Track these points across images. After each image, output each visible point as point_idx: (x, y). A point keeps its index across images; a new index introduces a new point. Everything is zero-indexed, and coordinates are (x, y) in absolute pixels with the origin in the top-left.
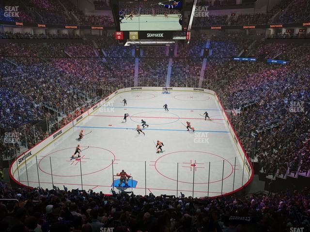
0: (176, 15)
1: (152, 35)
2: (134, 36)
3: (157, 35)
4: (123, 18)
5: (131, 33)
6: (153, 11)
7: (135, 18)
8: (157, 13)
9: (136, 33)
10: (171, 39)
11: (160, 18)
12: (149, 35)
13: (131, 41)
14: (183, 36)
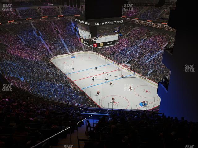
0: (117, 34)
2: (102, 45)
3: (110, 43)
4: (98, 38)
5: (100, 44)
6: (110, 33)
7: (103, 37)
8: (111, 35)
9: (103, 43)
10: (115, 44)
11: (112, 36)
12: (107, 44)
13: (100, 47)
14: (118, 42)
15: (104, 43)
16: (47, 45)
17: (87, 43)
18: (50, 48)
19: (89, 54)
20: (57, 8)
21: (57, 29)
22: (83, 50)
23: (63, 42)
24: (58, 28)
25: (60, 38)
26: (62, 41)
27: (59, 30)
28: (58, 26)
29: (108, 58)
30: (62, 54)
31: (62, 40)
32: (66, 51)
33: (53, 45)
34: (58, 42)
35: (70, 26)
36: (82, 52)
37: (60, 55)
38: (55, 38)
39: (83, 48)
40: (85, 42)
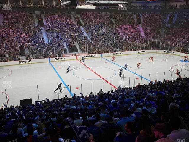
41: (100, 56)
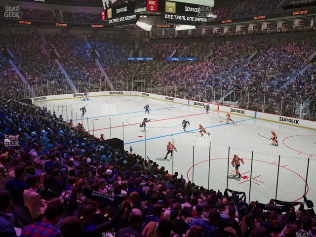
1: (190, 10)
2: (171, 8)
3: (194, 10)
9: (174, 5)
12: (187, 9)
14: (214, 14)
15: (178, 4)
16: (24, 75)
17: (125, 9)
18: (30, 81)
19: (125, 98)
20: (54, 13)
21: (53, 49)
22: (109, 89)
23: (64, 72)
24: (53, 47)
25: (56, 64)
26: (61, 71)
27: (56, 51)
28: (54, 44)
29: (174, 96)
30: (59, 93)
31: (60, 67)
32: (70, 89)
33: (39, 76)
34: (50, 71)
35: (82, 47)
36: (109, 92)
37: (53, 94)
38: (47, 63)
39: (111, 86)
40: (118, 11)
41: (254, 116)
